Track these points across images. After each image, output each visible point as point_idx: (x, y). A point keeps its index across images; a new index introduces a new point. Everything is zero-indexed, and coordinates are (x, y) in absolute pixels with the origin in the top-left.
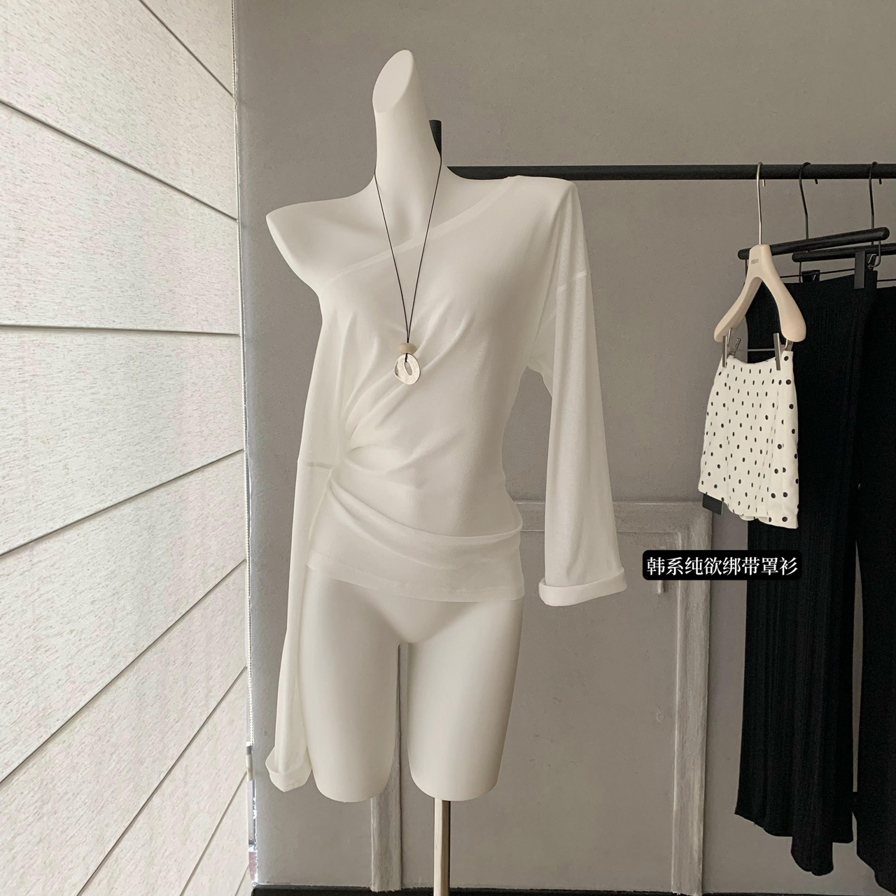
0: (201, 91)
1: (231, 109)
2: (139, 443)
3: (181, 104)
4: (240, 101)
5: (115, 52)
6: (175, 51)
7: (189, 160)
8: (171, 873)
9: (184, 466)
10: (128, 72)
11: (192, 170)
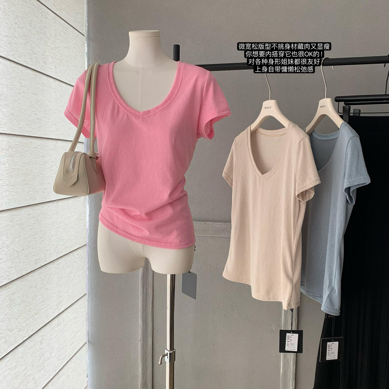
0: (63, 31)
1: (83, 41)
2: (13, 185)
3: (48, 37)
4: (89, 39)
5: (5, 10)
6: (45, 13)
7: (53, 62)
8: (30, 384)
9: (45, 198)
10: (13, 20)
11: (56, 67)
